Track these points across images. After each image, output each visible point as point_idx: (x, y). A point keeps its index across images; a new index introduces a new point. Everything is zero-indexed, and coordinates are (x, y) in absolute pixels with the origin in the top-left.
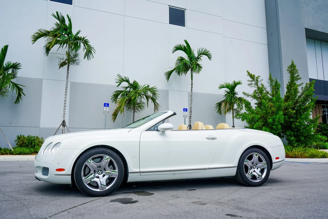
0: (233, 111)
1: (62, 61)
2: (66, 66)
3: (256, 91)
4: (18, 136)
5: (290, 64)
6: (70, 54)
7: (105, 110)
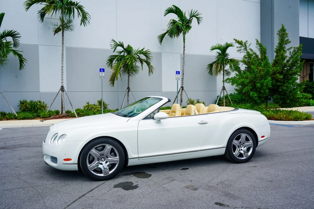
0: (223, 71)
1: (56, 27)
2: (61, 32)
3: (245, 56)
4: (20, 101)
5: (281, 28)
6: (63, 20)
7: (101, 75)
